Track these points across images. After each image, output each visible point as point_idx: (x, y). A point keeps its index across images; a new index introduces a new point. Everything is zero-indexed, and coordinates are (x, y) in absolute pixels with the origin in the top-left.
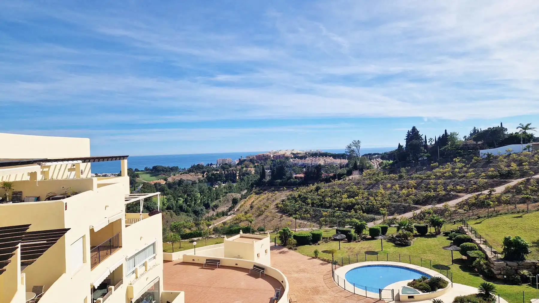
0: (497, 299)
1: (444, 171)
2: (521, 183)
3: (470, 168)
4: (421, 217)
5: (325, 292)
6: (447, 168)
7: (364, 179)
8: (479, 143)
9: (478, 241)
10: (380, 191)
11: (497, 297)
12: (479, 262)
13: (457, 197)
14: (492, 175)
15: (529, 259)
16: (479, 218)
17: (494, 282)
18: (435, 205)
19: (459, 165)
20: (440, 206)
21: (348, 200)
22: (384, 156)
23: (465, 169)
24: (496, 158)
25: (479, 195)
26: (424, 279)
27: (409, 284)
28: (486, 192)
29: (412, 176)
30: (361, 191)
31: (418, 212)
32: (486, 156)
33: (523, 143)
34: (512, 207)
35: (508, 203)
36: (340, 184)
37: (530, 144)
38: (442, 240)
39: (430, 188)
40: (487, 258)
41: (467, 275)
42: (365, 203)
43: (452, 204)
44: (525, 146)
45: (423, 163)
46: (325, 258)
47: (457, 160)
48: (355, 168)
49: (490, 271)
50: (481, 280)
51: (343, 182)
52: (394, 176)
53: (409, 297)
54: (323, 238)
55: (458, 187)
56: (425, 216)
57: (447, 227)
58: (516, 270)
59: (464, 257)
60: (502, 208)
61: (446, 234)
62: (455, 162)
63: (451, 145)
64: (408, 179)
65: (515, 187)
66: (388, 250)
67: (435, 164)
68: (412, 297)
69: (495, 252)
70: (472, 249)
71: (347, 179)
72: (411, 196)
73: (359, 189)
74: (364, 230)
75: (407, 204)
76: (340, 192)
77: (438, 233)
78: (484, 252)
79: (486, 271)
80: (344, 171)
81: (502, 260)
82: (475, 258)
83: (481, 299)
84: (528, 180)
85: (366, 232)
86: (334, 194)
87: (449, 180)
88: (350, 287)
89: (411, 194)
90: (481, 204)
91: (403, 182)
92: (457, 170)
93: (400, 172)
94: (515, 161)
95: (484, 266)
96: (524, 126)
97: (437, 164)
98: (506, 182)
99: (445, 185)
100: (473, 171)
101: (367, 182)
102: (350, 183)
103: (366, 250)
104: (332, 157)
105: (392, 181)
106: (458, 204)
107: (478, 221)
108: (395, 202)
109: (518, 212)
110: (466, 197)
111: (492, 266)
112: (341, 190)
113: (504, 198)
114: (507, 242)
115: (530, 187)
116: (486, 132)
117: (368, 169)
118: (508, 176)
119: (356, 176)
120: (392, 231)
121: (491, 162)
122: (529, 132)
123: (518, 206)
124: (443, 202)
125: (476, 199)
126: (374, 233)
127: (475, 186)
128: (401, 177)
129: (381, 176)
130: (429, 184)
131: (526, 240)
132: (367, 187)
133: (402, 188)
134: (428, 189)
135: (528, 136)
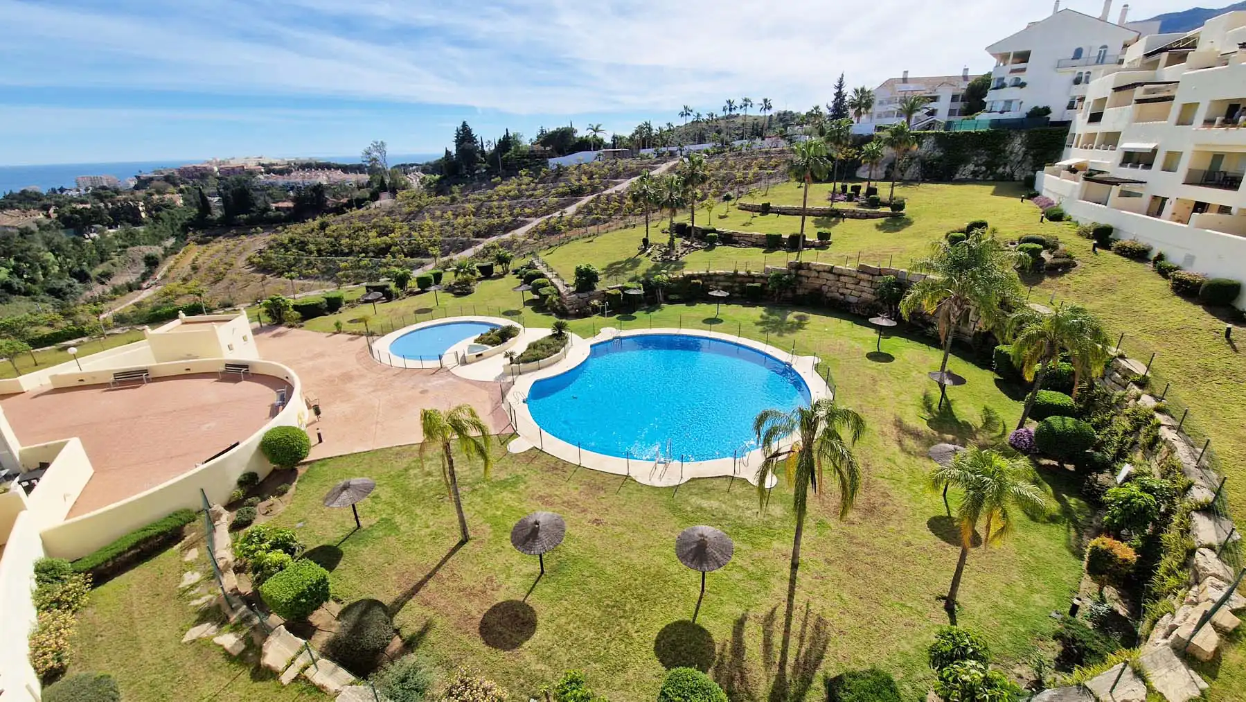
0: (570, 337)
1: (509, 188)
2: (592, 201)
3: (539, 183)
4: (484, 254)
5: (362, 376)
6: (511, 185)
7: (399, 205)
8: (548, 148)
9: (549, 275)
10: (426, 222)
11: (570, 333)
12: (551, 300)
13: (524, 223)
14: (562, 193)
15: (599, 287)
16: (550, 247)
17: (567, 319)
18: (499, 235)
19: (527, 180)
20: (507, 236)
21: (379, 239)
22: (425, 169)
23: (533, 185)
24: (566, 169)
25: (550, 218)
26: (493, 331)
27: (476, 341)
28: (557, 214)
29: (468, 197)
30: (398, 224)
31: (480, 247)
32: (556, 167)
33: (594, 150)
34: (583, 230)
35: (579, 226)
36: (362, 216)
37: (600, 152)
38: (511, 280)
39: (492, 213)
40: (559, 293)
41: (540, 316)
42: (406, 243)
43: (520, 232)
44: (595, 153)
45: (482, 179)
46: (355, 330)
47: (523, 173)
48: (383, 187)
49: (563, 308)
50: (554, 319)
51: (366, 213)
52: (444, 198)
53: (477, 356)
54: (347, 302)
55: (527, 210)
56: (489, 252)
57: (516, 263)
58: (587, 302)
59: (536, 297)
60: (573, 233)
61: (516, 272)
62: (521, 176)
63: (516, 152)
64: (463, 202)
65: (586, 206)
66: (446, 303)
67: (496, 179)
68: (481, 355)
69: (567, 286)
70: (543, 285)
71: (373, 206)
72: (469, 227)
73: (394, 221)
74: (409, 281)
75: (465, 238)
76: (364, 227)
77: (506, 272)
78: (556, 287)
79: (559, 308)
80: (366, 193)
81: (573, 293)
82: (546, 296)
83: (554, 339)
84: (599, 196)
85: (412, 284)
86: (354, 233)
87: (516, 201)
88: (398, 362)
89: (470, 224)
90: (552, 230)
91: (457, 207)
92: (523, 187)
93: (452, 192)
94: (585, 173)
95: (557, 303)
96: (595, 128)
97: (499, 178)
98: (577, 201)
99: (511, 208)
100: (543, 188)
101: (406, 209)
102: (379, 213)
103: (416, 308)
104: (340, 170)
105: (443, 205)
106: (527, 232)
107: (549, 251)
108: (449, 237)
109: (589, 236)
110: (535, 222)
111: (564, 301)
112: (365, 225)
113: (575, 220)
114: (580, 272)
115: (600, 205)
116: (554, 133)
117: (404, 189)
118: (578, 193)
119: (385, 201)
120: (449, 278)
121: (561, 175)
122: (599, 135)
123: (589, 228)
124: (509, 231)
125: (547, 224)
126: (424, 284)
127: (545, 207)
128: (453, 200)
129: (425, 199)
130: (491, 208)
131: (597, 267)
132: (407, 218)
133: (456, 216)
134: (490, 215)
135: (598, 140)
